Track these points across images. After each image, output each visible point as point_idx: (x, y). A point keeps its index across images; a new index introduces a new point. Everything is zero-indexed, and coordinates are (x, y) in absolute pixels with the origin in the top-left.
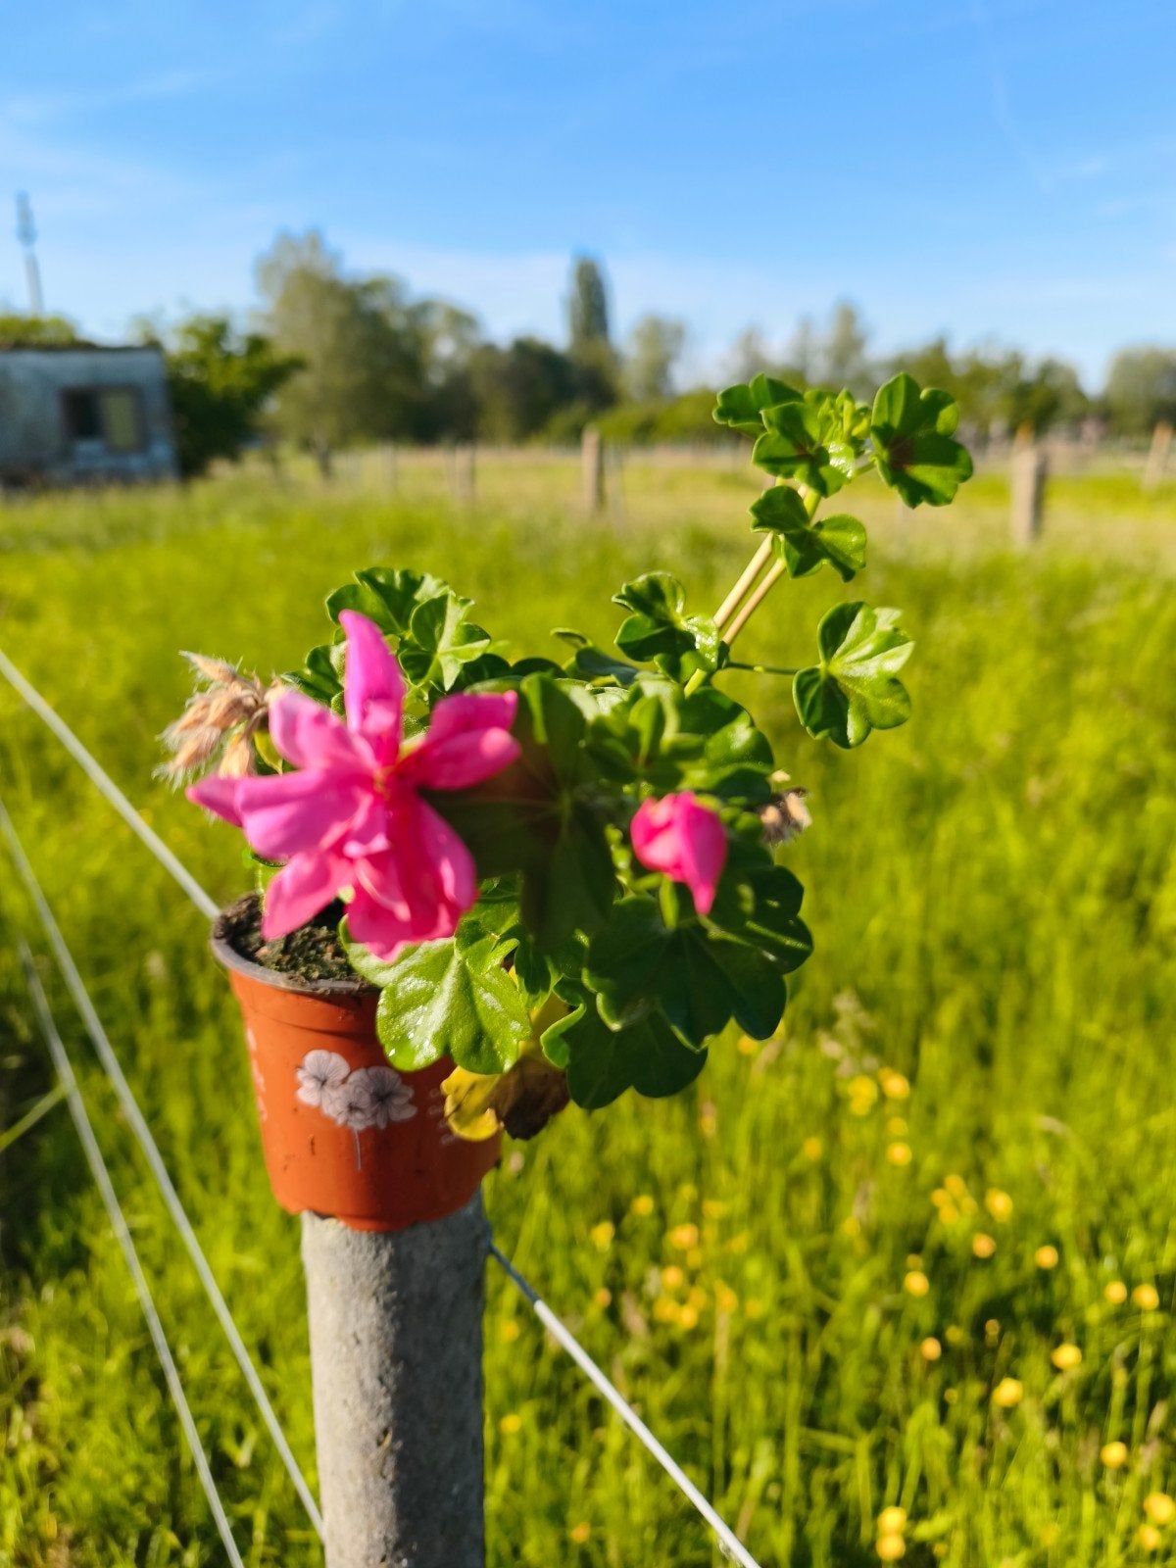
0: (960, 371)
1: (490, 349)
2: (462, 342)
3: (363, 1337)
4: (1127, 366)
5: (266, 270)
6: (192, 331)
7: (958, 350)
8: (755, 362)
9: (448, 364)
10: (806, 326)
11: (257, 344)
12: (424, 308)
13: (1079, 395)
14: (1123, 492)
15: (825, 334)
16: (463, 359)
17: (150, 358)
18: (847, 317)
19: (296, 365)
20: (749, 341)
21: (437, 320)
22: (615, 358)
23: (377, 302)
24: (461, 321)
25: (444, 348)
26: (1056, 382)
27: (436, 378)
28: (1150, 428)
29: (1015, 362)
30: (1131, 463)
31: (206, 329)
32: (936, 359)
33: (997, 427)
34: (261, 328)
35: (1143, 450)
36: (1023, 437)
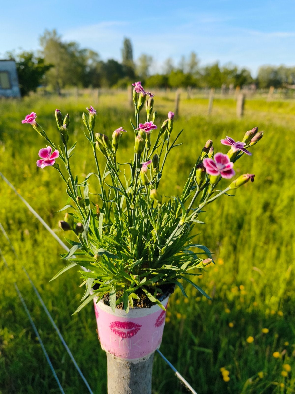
0: (222, 71)
1: (101, 62)
2: (94, 60)
3: (125, 378)
4: (263, 70)
5: (42, 40)
6: (22, 56)
7: (221, 66)
8: (171, 67)
9: (90, 66)
10: (183, 58)
11: (41, 61)
12: (85, 50)
13: (251, 78)
14: (262, 104)
15: (188, 60)
16: (95, 65)
17: (12, 63)
18: (194, 56)
19: (51, 66)
21: (88, 54)
22: (134, 65)
23: (72, 49)
24: (94, 54)
25: (90, 62)
27: (88, 70)
28: (268, 87)
29: (235, 70)
30: (264, 96)
31: (26, 55)
32: (216, 68)
33: (231, 86)
34: (42, 56)
35: (267, 93)
36: (238, 89)
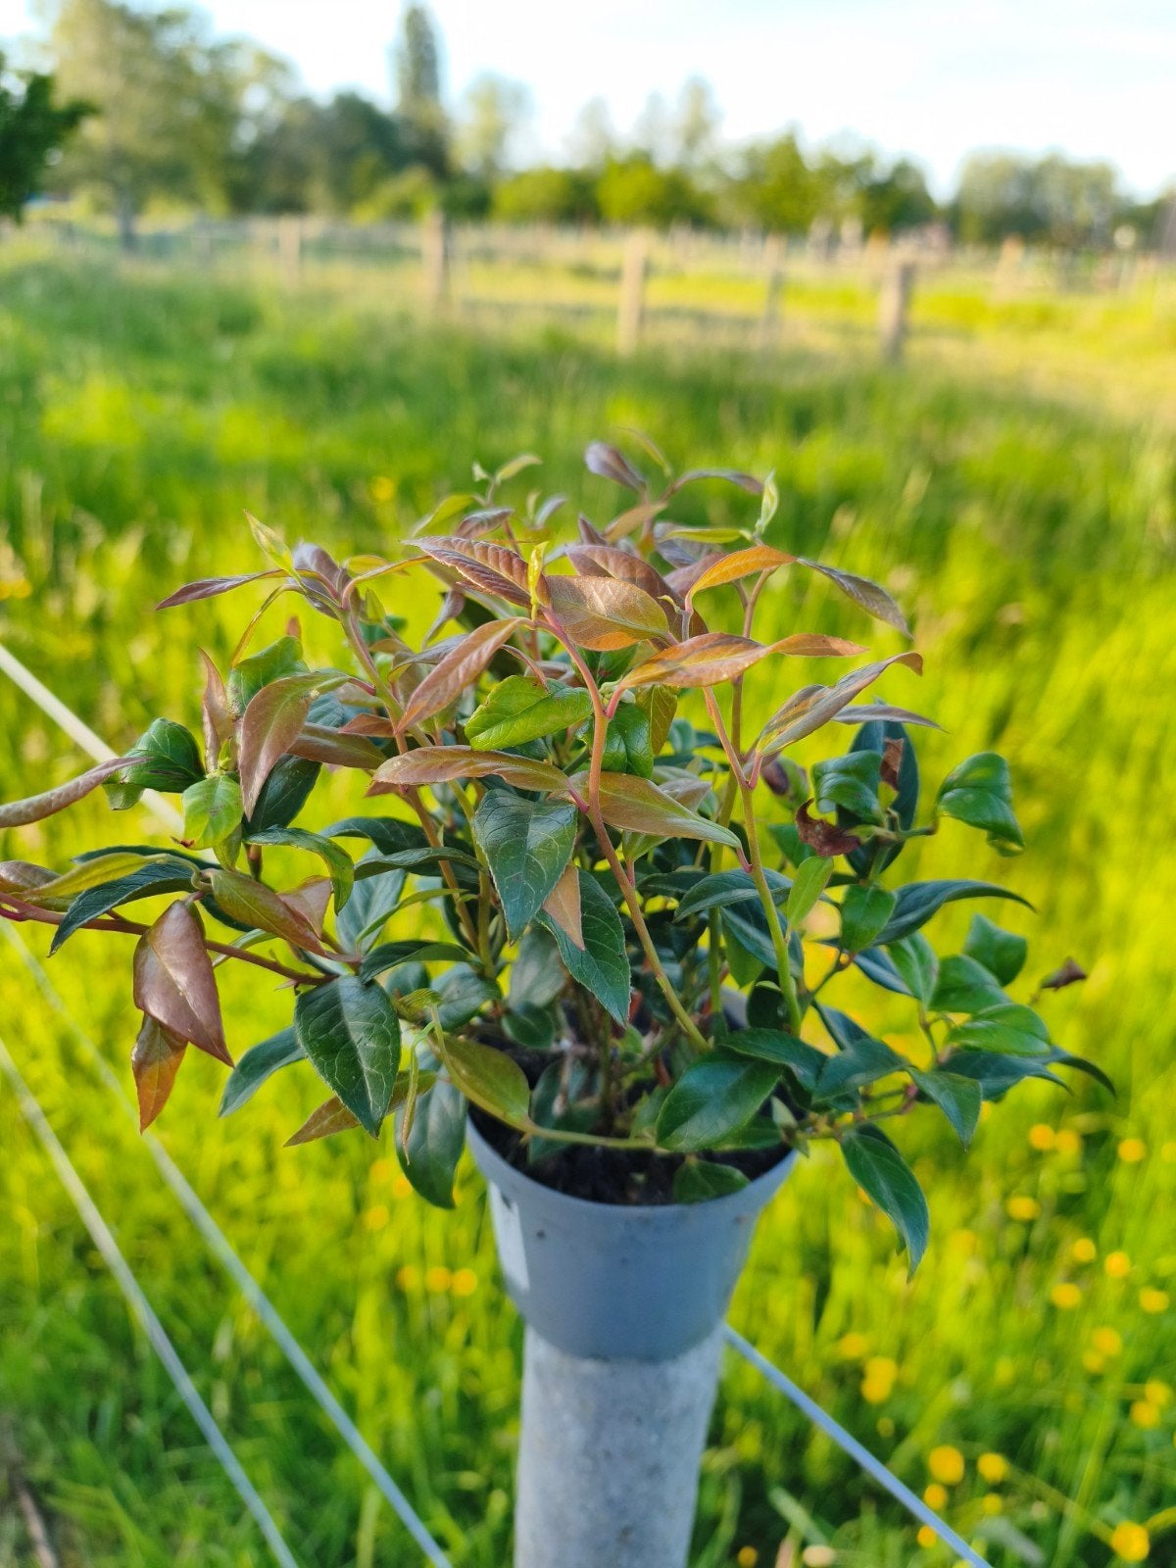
0: (812, 163)
1: (304, 104)
2: (275, 93)
4: (978, 169)
9: (259, 118)
10: (655, 101)
11: (39, 85)
12: (229, 47)
13: (928, 201)
15: (675, 111)
16: (276, 113)
18: (698, 93)
19: (86, 109)
20: (594, 115)
21: (244, 64)
22: (448, 122)
23: (174, 39)
24: (272, 66)
25: (254, 99)
26: (908, 185)
27: (246, 135)
28: (997, 239)
29: (867, 163)
32: (789, 150)
33: (850, 230)
34: (45, 66)
35: (993, 263)
36: (876, 242)
